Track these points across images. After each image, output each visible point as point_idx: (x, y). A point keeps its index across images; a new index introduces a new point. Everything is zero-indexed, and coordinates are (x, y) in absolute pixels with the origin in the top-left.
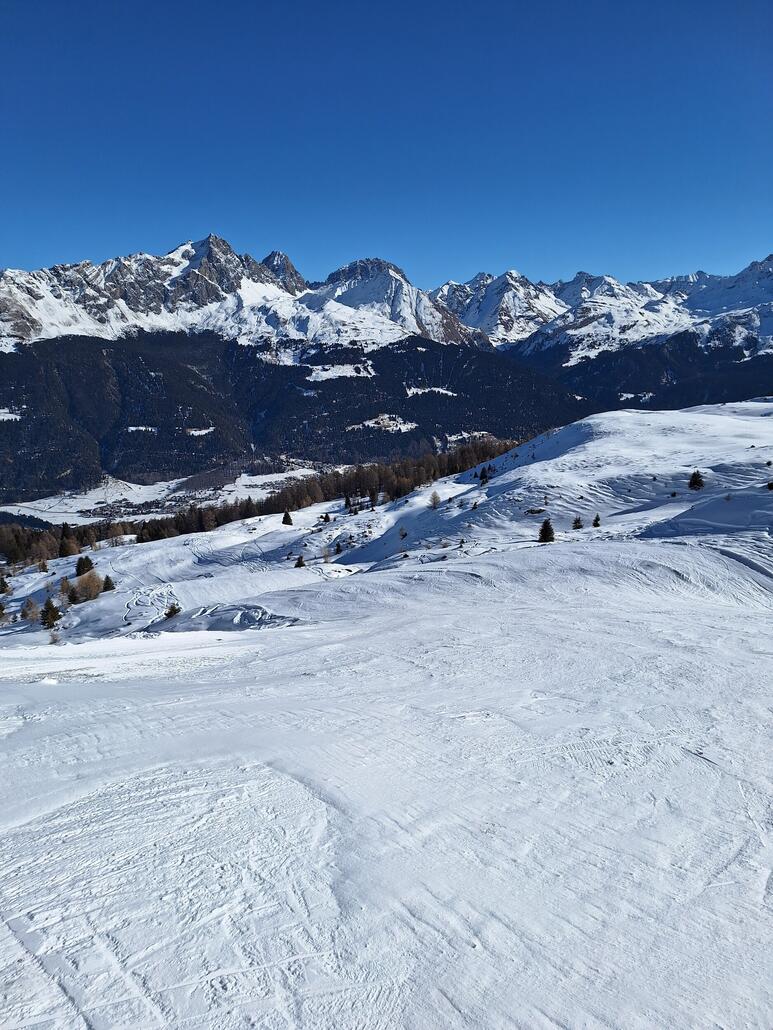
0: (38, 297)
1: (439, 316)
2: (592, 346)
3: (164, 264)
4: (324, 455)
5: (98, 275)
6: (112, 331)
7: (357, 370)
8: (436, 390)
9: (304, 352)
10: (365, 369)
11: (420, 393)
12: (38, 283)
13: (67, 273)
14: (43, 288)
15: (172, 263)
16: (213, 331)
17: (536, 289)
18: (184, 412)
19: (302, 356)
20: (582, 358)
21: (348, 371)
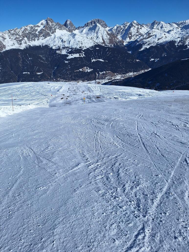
0: (5, 39)
1: (109, 36)
2: (149, 45)
3: (36, 27)
4: (68, 78)
5: (19, 32)
6: (23, 47)
7: (80, 55)
8: (99, 60)
9: (68, 50)
10: (82, 55)
11: (95, 61)
12: (5, 35)
13: (12, 32)
14: (6, 36)
15: (38, 26)
16: (47, 45)
17: (141, 26)
18: (36, 68)
19: (67, 51)
20: (145, 48)
21: (77, 55)
